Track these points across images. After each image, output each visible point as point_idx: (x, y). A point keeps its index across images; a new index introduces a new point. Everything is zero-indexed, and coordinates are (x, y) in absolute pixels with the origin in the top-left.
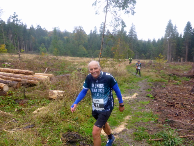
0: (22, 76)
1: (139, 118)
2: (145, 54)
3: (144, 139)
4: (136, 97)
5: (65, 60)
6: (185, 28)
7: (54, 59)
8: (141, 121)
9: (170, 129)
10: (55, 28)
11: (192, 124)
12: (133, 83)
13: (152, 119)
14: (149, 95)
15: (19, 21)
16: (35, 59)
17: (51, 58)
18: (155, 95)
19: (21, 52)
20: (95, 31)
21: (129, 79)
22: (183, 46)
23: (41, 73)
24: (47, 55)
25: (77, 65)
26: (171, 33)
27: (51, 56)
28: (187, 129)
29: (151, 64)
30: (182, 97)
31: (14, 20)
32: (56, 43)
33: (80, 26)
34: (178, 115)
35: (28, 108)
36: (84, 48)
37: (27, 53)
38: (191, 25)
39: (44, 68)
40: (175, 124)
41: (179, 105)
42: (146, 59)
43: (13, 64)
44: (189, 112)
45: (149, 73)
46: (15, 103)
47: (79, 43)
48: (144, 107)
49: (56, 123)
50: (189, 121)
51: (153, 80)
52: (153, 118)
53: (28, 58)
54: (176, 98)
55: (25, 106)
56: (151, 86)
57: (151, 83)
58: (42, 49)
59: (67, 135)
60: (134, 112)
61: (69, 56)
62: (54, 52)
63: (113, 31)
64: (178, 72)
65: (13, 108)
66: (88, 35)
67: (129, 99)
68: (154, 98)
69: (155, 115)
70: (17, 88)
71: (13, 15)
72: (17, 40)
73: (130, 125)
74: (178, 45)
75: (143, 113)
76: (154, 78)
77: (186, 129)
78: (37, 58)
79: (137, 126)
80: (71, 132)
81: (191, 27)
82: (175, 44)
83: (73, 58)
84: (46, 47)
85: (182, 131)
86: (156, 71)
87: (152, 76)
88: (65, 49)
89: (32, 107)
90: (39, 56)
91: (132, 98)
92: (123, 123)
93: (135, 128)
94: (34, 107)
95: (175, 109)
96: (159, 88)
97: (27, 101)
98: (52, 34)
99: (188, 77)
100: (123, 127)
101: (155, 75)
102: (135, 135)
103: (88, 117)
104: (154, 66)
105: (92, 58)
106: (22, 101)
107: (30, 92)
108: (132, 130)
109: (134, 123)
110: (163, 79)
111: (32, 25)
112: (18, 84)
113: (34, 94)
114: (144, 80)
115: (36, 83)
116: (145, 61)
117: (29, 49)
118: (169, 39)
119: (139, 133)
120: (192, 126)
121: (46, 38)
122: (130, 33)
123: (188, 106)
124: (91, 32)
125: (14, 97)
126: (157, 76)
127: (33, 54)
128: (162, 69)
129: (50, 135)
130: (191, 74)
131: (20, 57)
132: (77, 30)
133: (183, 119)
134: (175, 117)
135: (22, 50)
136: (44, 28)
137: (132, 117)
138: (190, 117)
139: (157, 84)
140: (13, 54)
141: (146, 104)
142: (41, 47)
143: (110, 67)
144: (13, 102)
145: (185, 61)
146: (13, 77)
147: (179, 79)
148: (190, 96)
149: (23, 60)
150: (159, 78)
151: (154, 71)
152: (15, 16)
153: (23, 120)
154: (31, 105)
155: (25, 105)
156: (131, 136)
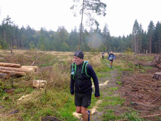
0: (11, 69)
1: (108, 102)
2: (117, 47)
3: (111, 120)
4: (107, 84)
5: (50, 54)
6: (149, 26)
7: (41, 53)
8: (110, 105)
9: (134, 110)
10: (42, 28)
11: (152, 106)
12: (106, 73)
13: (119, 103)
14: (118, 82)
15: (12, 22)
16: (25, 54)
17: (38, 52)
18: (123, 82)
19: (13, 48)
20: (75, 30)
21: (102, 69)
22: (147, 41)
23: (29, 65)
24: (36, 50)
25: (60, 58)
26: (137, 30)
27: (39, 51)
28: (148, 111)
29: (121, 56)
30: (145, 83)
31: (7, 22)
32: (43, 40)
33: (63, 26)
34: (140, 99)
35: (14, 96)
36: (66, 44)
37: (18, 49)
38: (153, 24)
39: (31, 61)
40: (137, 107)
41: (142, 90)
42: (118, 52)
43: (6, 59)
44: (150, 95)
45: (119, 64)
46: (3, 92)
47: (62, 40)
48: (113, 93)
49: (37, 109)
50: (150, 103)
51: (122, 69)
52: (120, 101)
53: (19, 53)
54: (140, 84)
55: (12, 95)
56: (120, 75)
57: (120, 72)
58: (32, 45)
59: (46, 118)
60: (105, 97)
61: (54, 51)
62: (41, 48)
63: (90, 30)
64: (143, 62)
65: (2, 97)
66: (70, 33)
67: (101, 86)
68: (122, 85)
69: (122, 99)
70: (6, 79)
71: (7, 18)
72: (10, 38)
73: (101, 108)
74: (143, 40)
75: (112, 97)
76: (123, 68)
77: (146, 110)
78: (27, 53)
79: (106, 109)
80: (49, 115)
81: (154, 25)
82: (141, 39)
83: (57, 52)
84: (35, 44)
85: (143, 112)
86: (125, 62)
87: (122, 66)
88: (51, 45)
89: (18, 95)
90: (29, 51)
91: (104, 85)
92: (94, 106)
93: (104, 111)
94: (20, 95)
95: (139, 94)
96: (127, 76)
97: (14, 90)
98: (39, 33)
99: (151, 66)
100: (94, 110)
101: (124, 65)
102: (104, 117)
103: (65, 103)
104: (124, 58)
105: (73, 52)
106: (10, 90)
107: (17, 82)
108: (102, 113)
109: (104, 106)
110: (131, 69)
111: (23, 26)
112: (8, 76)
113: (20, 84)
114: (115, 70)
115: (23, 74)
116: (117, 53)
117: (20, 46)
118: (136, 35)
119: (107, 115)
120: (152, 107)
121: (34, 36)
122: (104, 31)
123: (149, 91)
124: (72, 30)
125: (3, 87)
126: (125, 66)
127: (24, 50)
128: (131, 60)
129: (30, 119)
130: (153, 64)
131: (12, 53)
132: (60, 29)
133: (145, 102)
134: (139, 101)
135: (15, 47)
136: (33, 28)
137: (103, 101)
138: (151, 100)
139: (125, 72)
140: (7, 50)
141: (115, 90)
142: (30, 44)
143: (87, 59)
144: (2, 91)
145: (149, 53)
146: (4, 70)
147: (143, 68)
148: (151, 82)
149: (15, 55)
150: (127, 68)
151: (123, 61)
152: (9, 18)
153: (9, 107)
154: (17, 93)
155: (12, 93)
156: (101, 118)
